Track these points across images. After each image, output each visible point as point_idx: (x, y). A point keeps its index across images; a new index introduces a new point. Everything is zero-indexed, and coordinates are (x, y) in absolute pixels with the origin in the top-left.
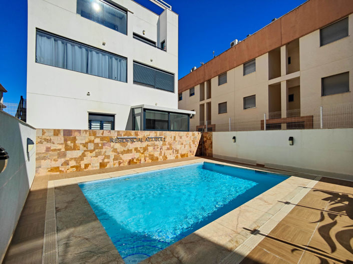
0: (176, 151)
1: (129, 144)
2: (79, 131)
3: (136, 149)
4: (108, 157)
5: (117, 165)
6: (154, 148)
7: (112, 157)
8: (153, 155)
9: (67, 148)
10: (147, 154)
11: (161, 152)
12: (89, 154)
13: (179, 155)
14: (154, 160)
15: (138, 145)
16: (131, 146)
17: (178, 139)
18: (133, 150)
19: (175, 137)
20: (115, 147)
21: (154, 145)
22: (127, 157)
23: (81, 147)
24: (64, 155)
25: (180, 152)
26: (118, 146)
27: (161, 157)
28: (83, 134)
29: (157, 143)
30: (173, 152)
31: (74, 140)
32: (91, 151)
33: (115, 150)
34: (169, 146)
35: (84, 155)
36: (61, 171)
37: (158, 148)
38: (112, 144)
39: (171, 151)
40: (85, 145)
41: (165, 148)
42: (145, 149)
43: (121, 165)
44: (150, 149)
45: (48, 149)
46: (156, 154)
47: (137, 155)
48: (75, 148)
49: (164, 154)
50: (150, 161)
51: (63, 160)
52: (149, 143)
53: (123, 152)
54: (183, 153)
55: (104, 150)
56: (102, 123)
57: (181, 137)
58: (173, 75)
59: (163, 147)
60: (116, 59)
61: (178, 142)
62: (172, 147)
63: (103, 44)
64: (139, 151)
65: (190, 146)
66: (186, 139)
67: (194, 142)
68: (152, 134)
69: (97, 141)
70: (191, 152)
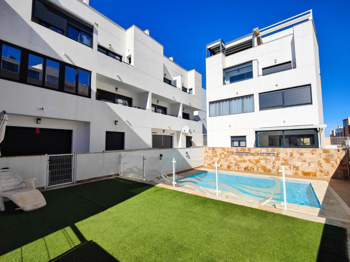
0: (294, 167)
1: (244, 156)
3: (250, 160)
4: (232, 163)
5: (237, 169)
6: (266, 162)
8: (265, 167)
9: (214, 156)
10: (259, 165)
11: (274, 165)
12: (222, 160)
13: (300, 173)
14: (267, 171)
15: (251, 157)
16: (245, 158)
17: (296, 155)
18: (247, 161)
19: (292, 155)
20: (236, 157)
21: (266, 160)
22: (243, 165)
23: (219, 156)
24: (213, 159)
25: (301, 169)
26: (237, 157)
27: (275, 170)
28: (219, 150)
29: (269, 157)
30: (290, 168)
31: (216, 152)
32: (223, 158)
33: (235, 159)
34: (283, 162)
35: (220, 160)
37: (270, 162)
38: (233, 155)
39: (287, 167)
40: (220, 155)
41: (278, 163)
42: (258, 161)
43: (240, 169)
44: (262, 162)
45: (207, 156)
46: (269, 166)
47: (251, 165)
48: (216, 156)
49: (278, 168)
50: (263, 171)
51: (212, 161)
52: (261, 157)
53: (241, 161)
54: (307, 171)
55: (229, 159)
56: (239, 142)
57: (302, 154)
58: (310, 85)
59: (277, 162)
60: (247, 98)
61: (296, 159)
62: (289, 162)
63: (237, 93)
64: (252, 162)
65: (320, 165)
66: (311, 156)
67: (327, 160)
68: (264, 150)
69: (226, 153)
70: (321, 171)
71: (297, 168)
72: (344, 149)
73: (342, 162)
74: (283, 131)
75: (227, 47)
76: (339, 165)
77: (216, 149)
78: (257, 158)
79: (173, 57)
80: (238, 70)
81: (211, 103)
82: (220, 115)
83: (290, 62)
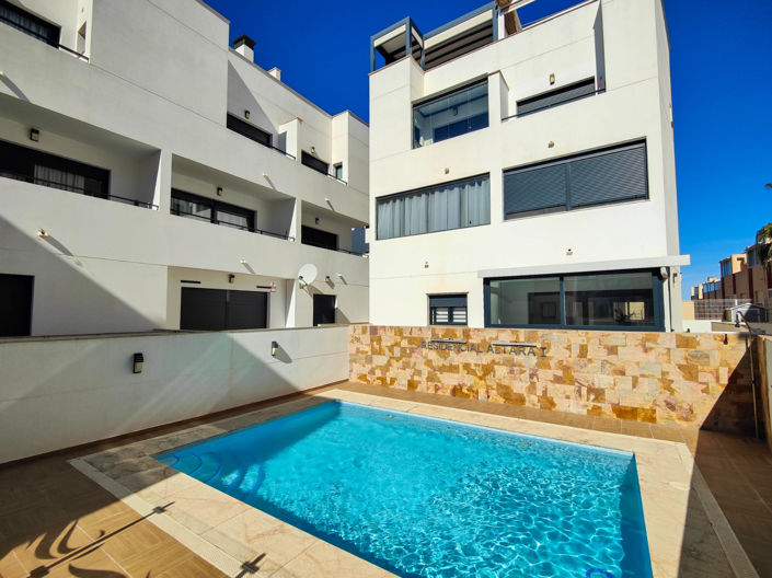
0: (590, 390)
1: (452, 353)
2: (384, 327)
3: (467, 366)
4: (419, 373)
5: (432, 391)
6: (512, 372)
7: (425, 375)
8: (507, 388)
9: (374, 352)
10: (491, 380)
11: (533, 384)
12: (395, 363)
13: (607, 408)
14: (513, 403)
15: (470, 357)
16: (455, 358)
17: (597, 353)
18: (461, 368)
19: (583, 351)
20: (429, 358)
21: (511, 364)
22: (450, 380)
23: (387, 351)
24: (371, 360)
25: (608, 395)
26: (433, 355)
27: (534, 398)
28: (388, 333)
29: (519, 358)
30: (579, 392)
31: (379, 340)
32: (398, 360)
33: (429, 363)
34: (560, 373)
35: (389, 364)
36: (367, 380)
37: (522, 372)
38: (424, 351)
39: (570, 389)
40: (391, 349)
41: (545, 375)
42: (488, 370)
43: (440, 392)
44: (501, 371)
45: (358, 350)
46: (519, 386)
47: (469, 380)
48: (380, 352)
49: (545, 392)
50: (501, 400)
51: (369, 367)
52: (497, 357)
53: (443, 369)
54: (626, 403)
55: (412, 360)
56: (451, 310)
57: (612, 350)
58: (643, 141)
59: (541, 373)
60: (473, 185)
61: (597, 364)
62: (575, 375)
63: (447, 172)
64: (473, 372)
65: (667, 385)
66: (640, 356)
67: (690, 372)
68: (506, 336)
69: (404, 343)
70: (671, 407)
71: (598, 394)
72: (742, 336)
73: (735, 377)
74: (561, 276)
75: (428, 44)
76: (728, 388)
77: (381, 332)
78: (486, 359)
79: (279, 68)
80: (455, 107)
81: (381, 200)
82: (402, 234)
83: (591, 81)
